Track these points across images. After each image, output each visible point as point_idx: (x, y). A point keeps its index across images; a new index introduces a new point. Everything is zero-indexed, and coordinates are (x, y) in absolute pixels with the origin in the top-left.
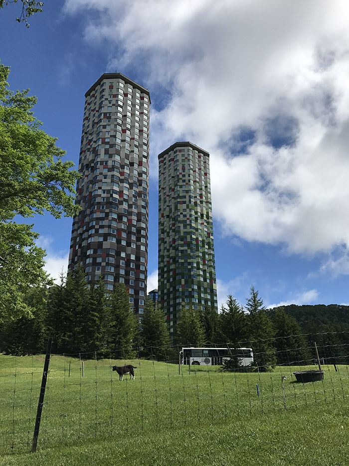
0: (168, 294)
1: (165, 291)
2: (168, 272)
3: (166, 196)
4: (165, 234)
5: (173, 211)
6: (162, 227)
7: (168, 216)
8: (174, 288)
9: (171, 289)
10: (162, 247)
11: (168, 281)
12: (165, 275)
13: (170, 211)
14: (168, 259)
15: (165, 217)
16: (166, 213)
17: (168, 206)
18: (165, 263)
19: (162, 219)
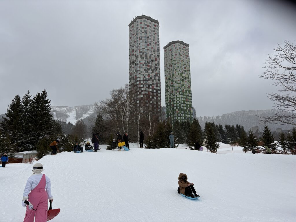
0: (171, 115)
1: (169, 114)
2: (170, 105)
3: (168, 69)
4: (168, 87)
5: (172, 76)
6: (167, 84)
7: (169, 79)
8: (173, 113)
9: (172, 113)
10: (167, 94)
11: (170, 109)
12: (169, 107)
13: (170, 76)
14: (170, 100)
15: (168, 80)
16: (168, 77)
17: (169, 74)
18: (169, 101)
19: (166, 80)
